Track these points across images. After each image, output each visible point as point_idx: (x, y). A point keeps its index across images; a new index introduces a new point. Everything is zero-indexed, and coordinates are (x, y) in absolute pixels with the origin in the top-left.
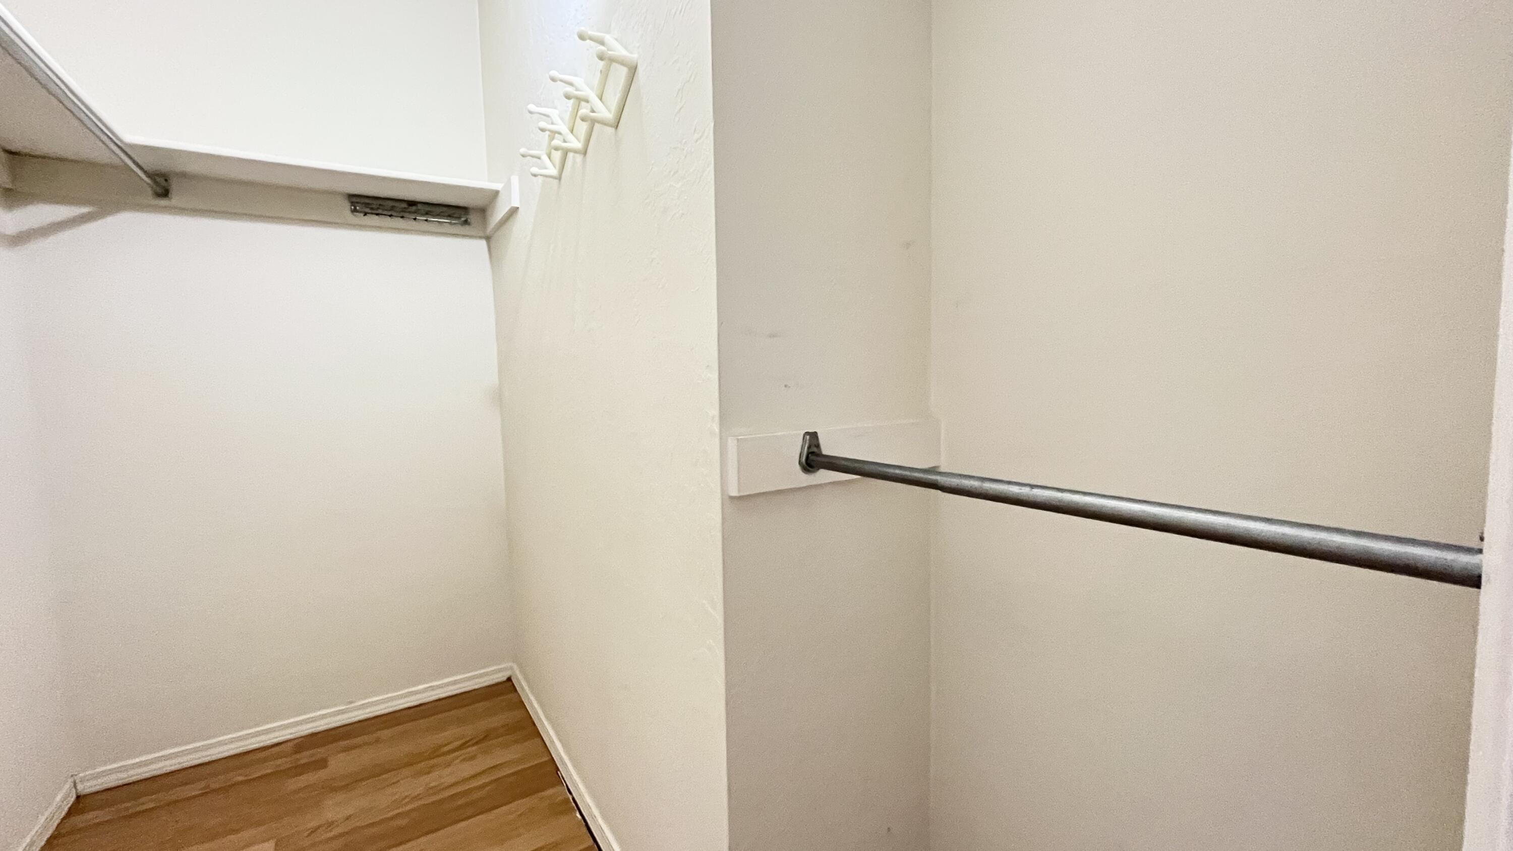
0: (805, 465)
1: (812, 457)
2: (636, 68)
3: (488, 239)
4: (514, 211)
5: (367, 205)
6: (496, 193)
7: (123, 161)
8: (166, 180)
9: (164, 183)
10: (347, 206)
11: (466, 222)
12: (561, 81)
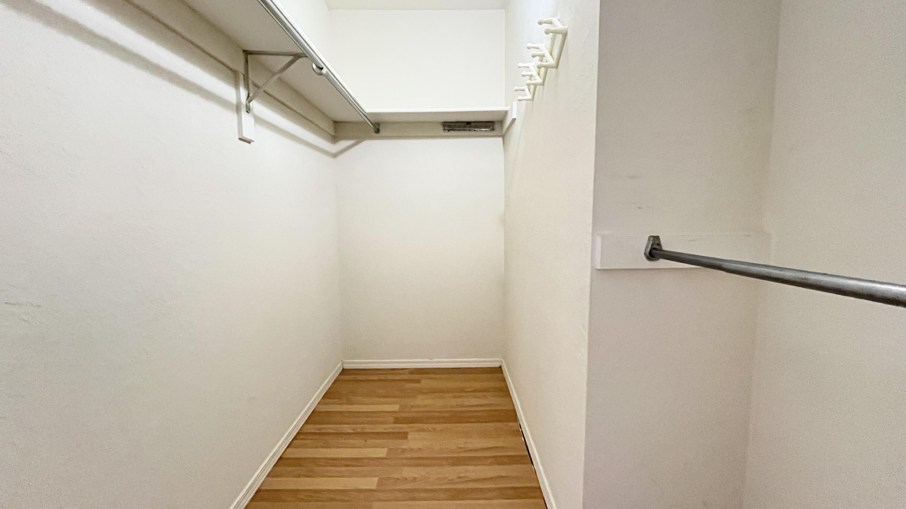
0: (649, 256)
1: (654, 251)
2: (567, 33)
3: (503, 136)
4: (514, 120)
5: (449, 126)
6: (506, 112)
7: (365, 120)
8: (378, 126)
9: (377, 127)
10: (441, 128)
11: (493, 129)
12: (533, 48)
